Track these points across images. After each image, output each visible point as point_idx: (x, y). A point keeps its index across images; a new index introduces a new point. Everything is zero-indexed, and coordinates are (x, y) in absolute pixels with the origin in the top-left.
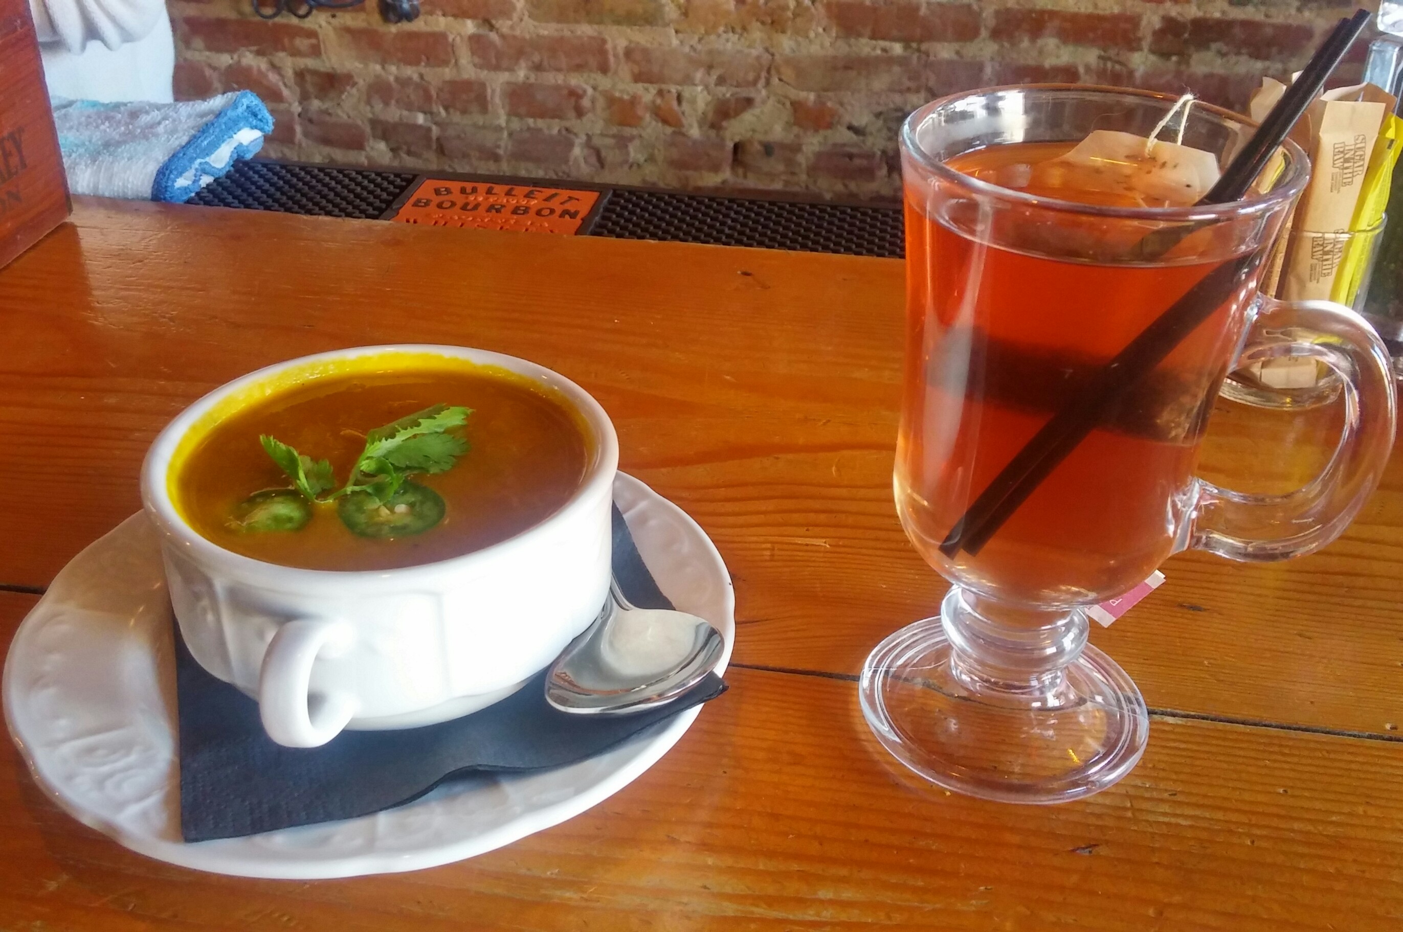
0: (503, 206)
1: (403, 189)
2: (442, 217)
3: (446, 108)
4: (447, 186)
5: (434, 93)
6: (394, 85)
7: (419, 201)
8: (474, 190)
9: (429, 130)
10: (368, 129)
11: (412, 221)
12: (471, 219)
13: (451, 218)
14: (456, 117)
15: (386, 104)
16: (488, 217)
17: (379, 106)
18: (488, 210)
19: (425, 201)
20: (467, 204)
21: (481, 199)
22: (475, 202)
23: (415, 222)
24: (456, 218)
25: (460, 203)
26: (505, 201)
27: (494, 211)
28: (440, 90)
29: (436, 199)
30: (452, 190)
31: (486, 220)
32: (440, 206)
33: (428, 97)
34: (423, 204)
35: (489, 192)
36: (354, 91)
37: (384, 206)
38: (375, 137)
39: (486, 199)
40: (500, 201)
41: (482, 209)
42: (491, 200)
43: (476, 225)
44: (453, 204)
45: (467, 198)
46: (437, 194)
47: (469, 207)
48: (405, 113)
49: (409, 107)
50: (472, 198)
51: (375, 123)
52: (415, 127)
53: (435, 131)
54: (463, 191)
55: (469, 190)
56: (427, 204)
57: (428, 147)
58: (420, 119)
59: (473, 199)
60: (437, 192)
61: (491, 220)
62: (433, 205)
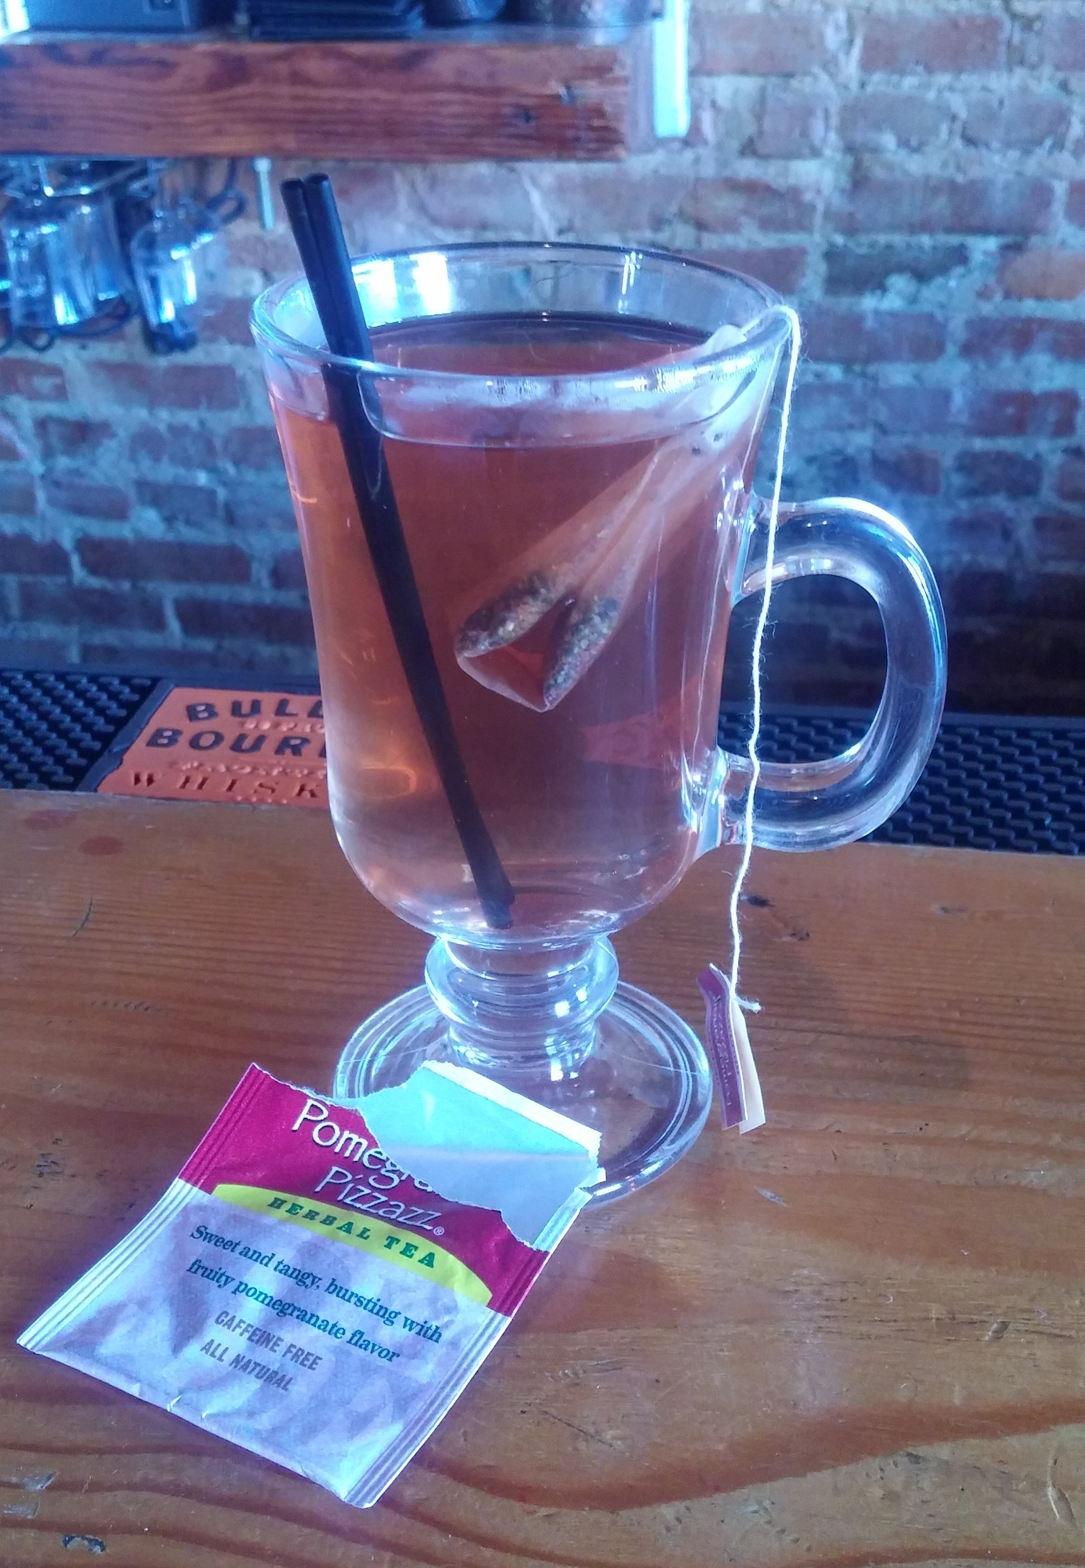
0: (305, 740)
1: (132, 708)
2: (198, 768)
3: (237, 463)
4: (210, 702)
5: (218, 443)
6: (167, 435)
7: (159, 733)
8: (256, 707)
9: (212, 493)
10: (132, 494)
11: (144, 778)
12: (248, 770)
13: (213, 770)
14: (250, 476)
15: (157, 459)
16: (278, 764)
17: (146, 463)
18: (279, 751)
19: (169, 733)
20: (242, 738)
21: (266, 726)
22: (257, 734)
23: (150, 780)
24: (223, 769)
25: (230, 738)
26: (308, 730)
27: (288, 751)
28: (227, 441)
29: (189, 729)
30: (217, 709)
31: (275, 772)
32: (194, 743)
33: (210, 448)
34: (165, 741)
35: (281, 710)
36: (113, 444)
37: (97, 745)
38: (143, 502)
39: (276, 725)
40: (298, 730)
41: (268, 747)
42: (284, 728)
43: (257, 783)
44: (219, 738)
45: (242, 724)
46: (191, 719)
47: (246, 744)
48: (181, 471)
49: (187, 463)
50: (250, 725)
51: (142, 485)
52: (197, 490)
53: (222, 494)
54: (236, 709)
55: (246, 708)
56: (172, 740)
57: (213, 515)
58: (202, 478)
59: (252, 726)
60: (192, 713)
61: (284, 772)
62: (184, 740)
